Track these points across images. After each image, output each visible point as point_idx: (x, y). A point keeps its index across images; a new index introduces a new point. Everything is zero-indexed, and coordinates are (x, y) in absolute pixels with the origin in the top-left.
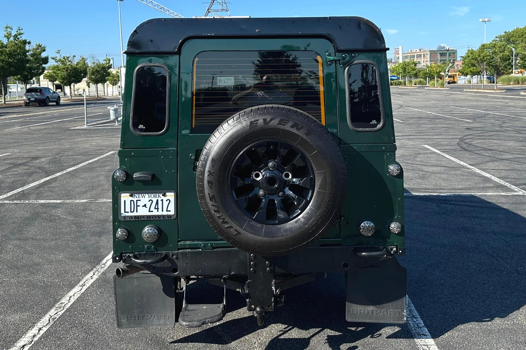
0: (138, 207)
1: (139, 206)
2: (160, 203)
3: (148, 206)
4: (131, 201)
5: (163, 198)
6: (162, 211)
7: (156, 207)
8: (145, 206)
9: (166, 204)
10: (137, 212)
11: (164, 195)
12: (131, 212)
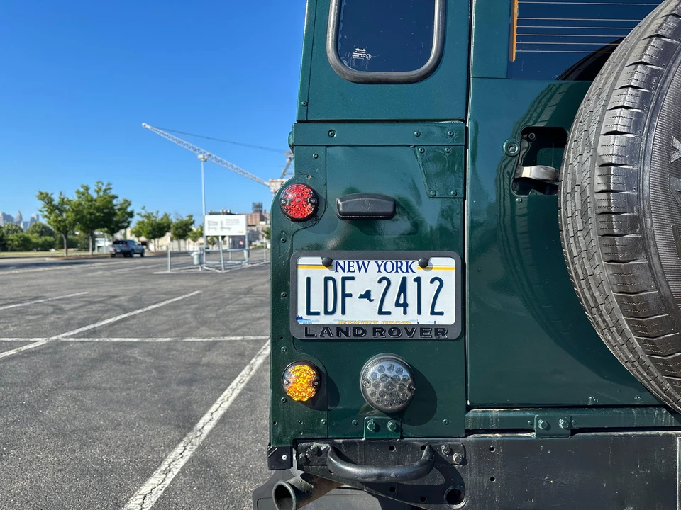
0: (347, 299)
1: (350, 295)
2: (412, 288)
3: (376, 296)
4: (327, 279)
5: (420, 272)
6: (419, 312)
7: (401, 301)
8: (367, 295)
9: (428, 291)
10: (343, 313)
11: (425, 265)
12: (327, 313)
